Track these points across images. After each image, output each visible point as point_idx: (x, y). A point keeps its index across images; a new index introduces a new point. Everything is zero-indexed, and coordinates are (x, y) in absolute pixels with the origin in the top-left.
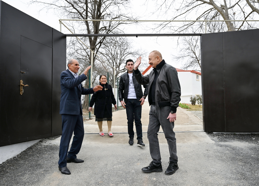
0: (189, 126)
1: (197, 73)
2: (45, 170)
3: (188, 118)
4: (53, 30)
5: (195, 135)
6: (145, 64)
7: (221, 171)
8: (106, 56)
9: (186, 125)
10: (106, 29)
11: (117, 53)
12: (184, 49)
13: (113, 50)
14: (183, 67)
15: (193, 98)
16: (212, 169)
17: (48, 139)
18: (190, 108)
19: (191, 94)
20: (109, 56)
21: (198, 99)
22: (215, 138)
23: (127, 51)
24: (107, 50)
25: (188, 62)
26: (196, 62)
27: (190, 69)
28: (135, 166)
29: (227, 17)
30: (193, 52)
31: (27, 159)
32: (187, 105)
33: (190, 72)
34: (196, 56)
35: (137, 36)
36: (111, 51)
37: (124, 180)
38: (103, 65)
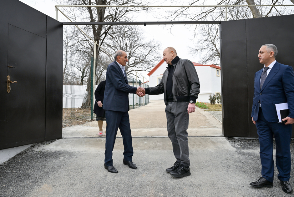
0: (207, 129)
1: (217, 68)
2: (33, 182)
3: (205, 120)
4: (47, 18)
5: (213, 140)
6: (158, 57)
7: (243, 185)
8: (114, 48)
9: (202, 128)
10: (112, 17)
11: (126, 45)
12: (203, 41)
13: (122, 41)
14: (201, 60)
15: (212, 96)
16: (232, 183)
17: (42, 143)
18: (209, 108)
19: (210, 91)
20: (117, 49)
21: (218, 98)
22: (236, 144)
23: (138, 42)
24: (115, 42)
25: (207, 55)
26: (217, 55)
27: (209, 63)
28: (139, 179)
29: (252, 2)
30: (213, 44)
31: (15, 167)
32: (205, 105)
33: (209, 66)
34: (216, 49)
35: (145, 24)
36: (119, 43)
37: (125, 195)
38: (110, 58)
